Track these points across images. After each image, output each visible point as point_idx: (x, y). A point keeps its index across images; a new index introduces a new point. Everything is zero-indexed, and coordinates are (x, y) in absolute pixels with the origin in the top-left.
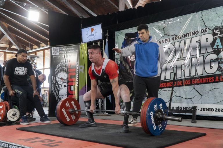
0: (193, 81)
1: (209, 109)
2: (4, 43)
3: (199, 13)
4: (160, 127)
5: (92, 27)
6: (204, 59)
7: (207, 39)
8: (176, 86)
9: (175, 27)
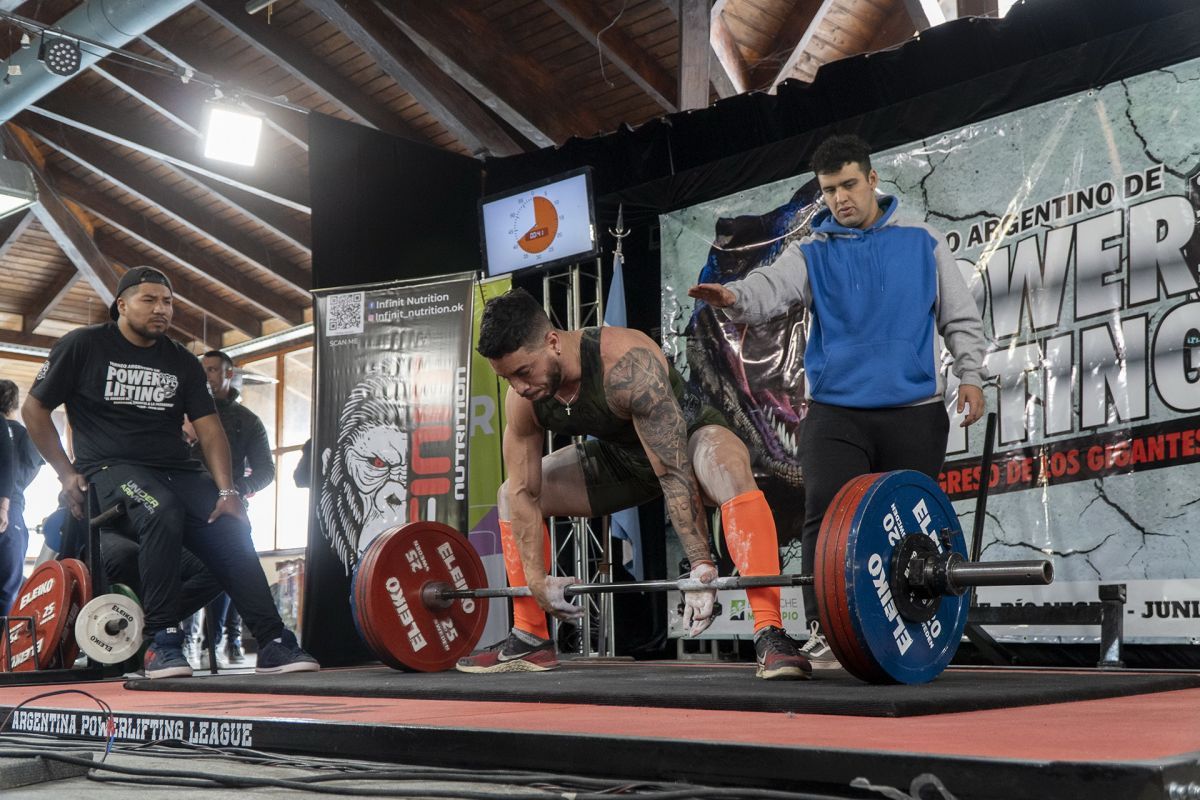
0: (1096, 454)
1: (1191, 606)
2: (70, 316)
3: (1114, 89)
4: (933, 629)
5: (539, 192)
6: (1151, 335)
7: (1162, 223)
8: (1002, 489)
9: (982, 172)
